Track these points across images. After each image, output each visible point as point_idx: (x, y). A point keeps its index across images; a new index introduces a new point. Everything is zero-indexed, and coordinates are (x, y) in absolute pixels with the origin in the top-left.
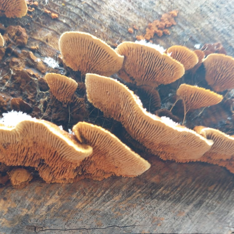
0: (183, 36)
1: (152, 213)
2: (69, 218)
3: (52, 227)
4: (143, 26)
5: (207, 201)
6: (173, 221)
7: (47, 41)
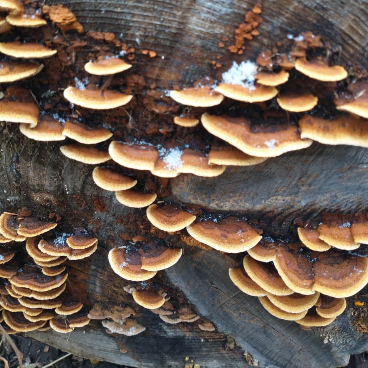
0: (273, 30)
1: (285, 165)
2: (229, 178)
3: (221, 184)
4: (231, 34)
5: (327, 150)
6: (302, 167)
7: (158, 76)
